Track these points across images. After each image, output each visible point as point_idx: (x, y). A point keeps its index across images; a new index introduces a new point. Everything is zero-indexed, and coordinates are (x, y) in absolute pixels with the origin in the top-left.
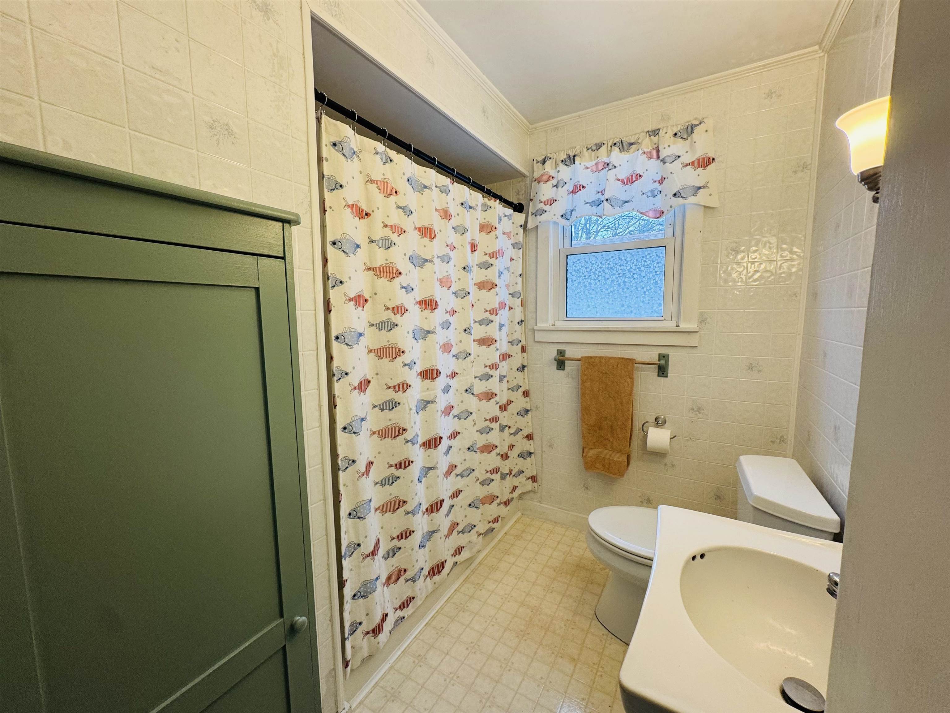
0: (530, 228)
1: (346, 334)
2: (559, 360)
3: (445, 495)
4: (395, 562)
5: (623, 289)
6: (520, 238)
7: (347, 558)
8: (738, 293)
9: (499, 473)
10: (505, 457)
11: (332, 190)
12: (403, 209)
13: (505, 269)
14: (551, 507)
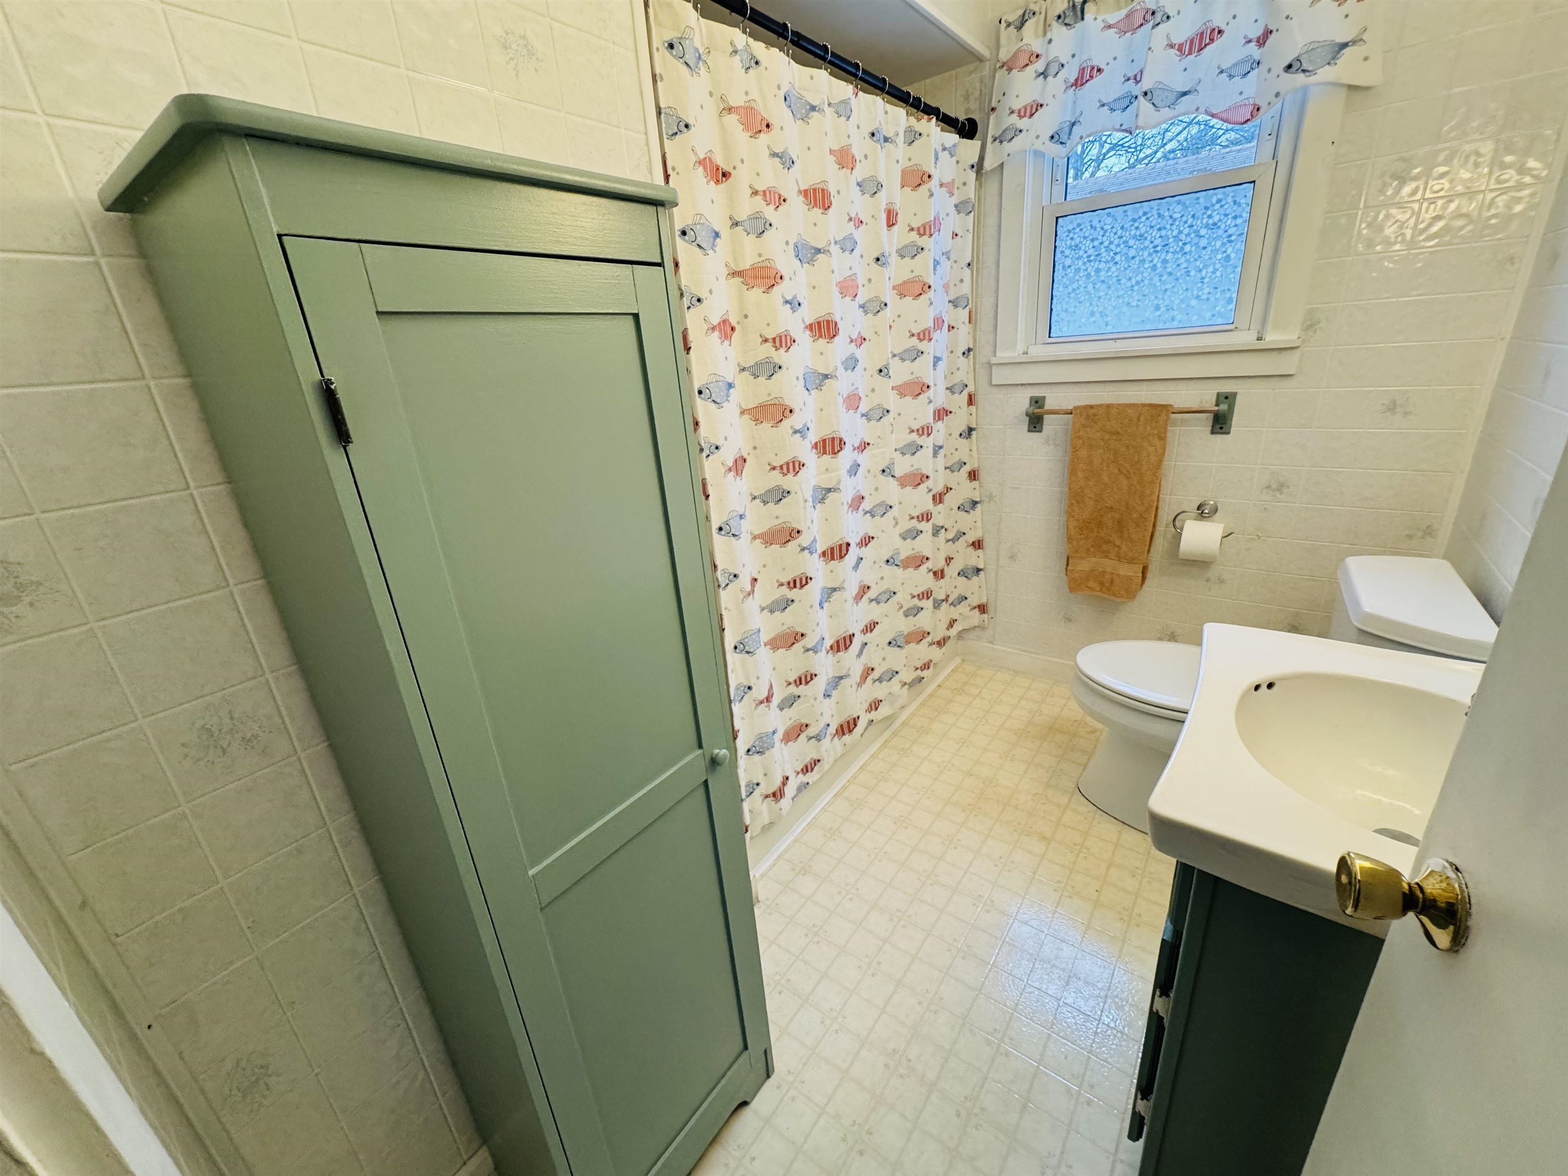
0: (989, 169)
1: (712, 385)
2: (1033, 414)
3: (856, 629)
4: (792, 715)
5: (1161, 276)
6: (970, 192)
7: (737, 704)
8: (1391, 265)
9: (931, 598)
10: (939, 574)
11: (672, 135)
12: (781, 158)
13: (943, 254)
14: (1010, 650)
